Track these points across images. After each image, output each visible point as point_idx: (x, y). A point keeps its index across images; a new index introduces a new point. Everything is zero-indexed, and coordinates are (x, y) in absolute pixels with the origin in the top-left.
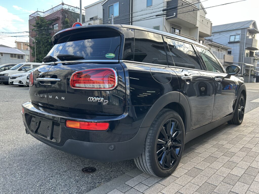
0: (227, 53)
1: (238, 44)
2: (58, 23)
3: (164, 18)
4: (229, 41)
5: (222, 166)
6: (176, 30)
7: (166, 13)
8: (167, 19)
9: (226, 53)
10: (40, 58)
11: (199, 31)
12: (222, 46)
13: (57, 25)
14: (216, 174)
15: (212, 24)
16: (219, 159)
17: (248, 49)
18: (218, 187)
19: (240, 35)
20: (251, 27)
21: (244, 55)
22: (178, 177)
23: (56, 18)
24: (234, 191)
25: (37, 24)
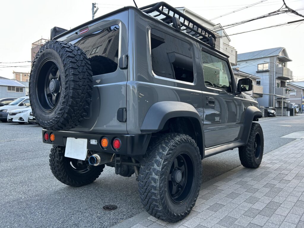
0: (256, 83)
1: (267, 74)
4: (257, 71)
5: (244, 202)
12: (249, 76)
14: (238, 208)
15: (237, 52)
16: (241, 195)
17: (279, 78)
18: (238, 220)
19: (269, 63)
20: (281, 55)
21: (274, 85)
22: (199, 212)
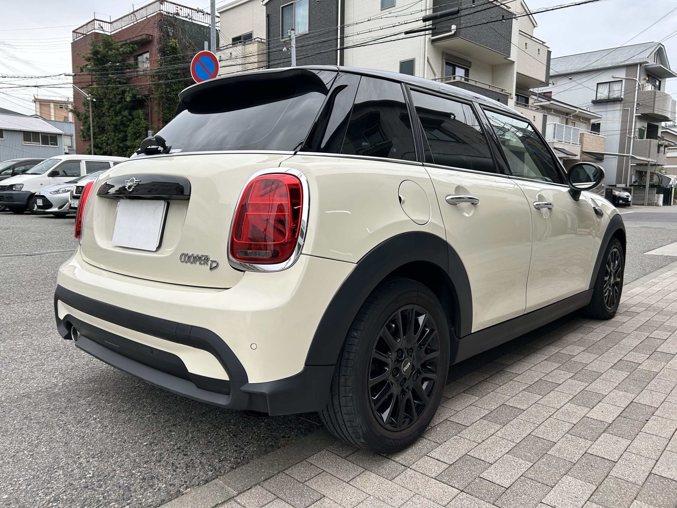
0: (590, 128)
1: (618, 107)
2: (148, 52)
3: (427, 40)
4: (594, 98)
5: (568, 402)
6: (457, 69)
7: (431, 26)
8: (433, 41)
9: (588, 129)
10: (102, 144)
11: (517, 73)
12: (576, 111)
13: (147, 55)
14: (555, 417)
15: (551, 52)
16: (562, 386)
17: (643, 117)
18: (557, 446)
19: (624, 81)
20: (652, 63)
21: (633, 133)
22: (466, 425)
23: (144, 37)
24: (595, 454)
25: (96, 53)
